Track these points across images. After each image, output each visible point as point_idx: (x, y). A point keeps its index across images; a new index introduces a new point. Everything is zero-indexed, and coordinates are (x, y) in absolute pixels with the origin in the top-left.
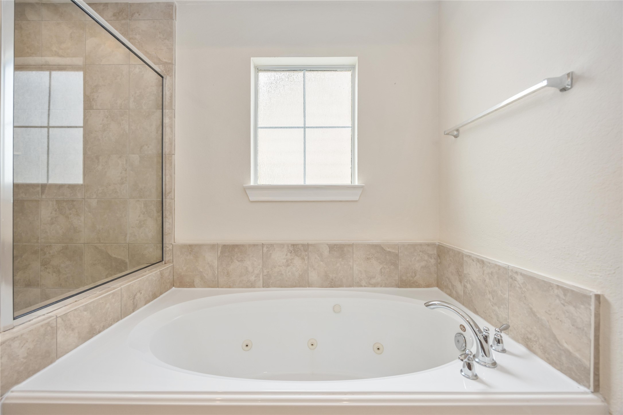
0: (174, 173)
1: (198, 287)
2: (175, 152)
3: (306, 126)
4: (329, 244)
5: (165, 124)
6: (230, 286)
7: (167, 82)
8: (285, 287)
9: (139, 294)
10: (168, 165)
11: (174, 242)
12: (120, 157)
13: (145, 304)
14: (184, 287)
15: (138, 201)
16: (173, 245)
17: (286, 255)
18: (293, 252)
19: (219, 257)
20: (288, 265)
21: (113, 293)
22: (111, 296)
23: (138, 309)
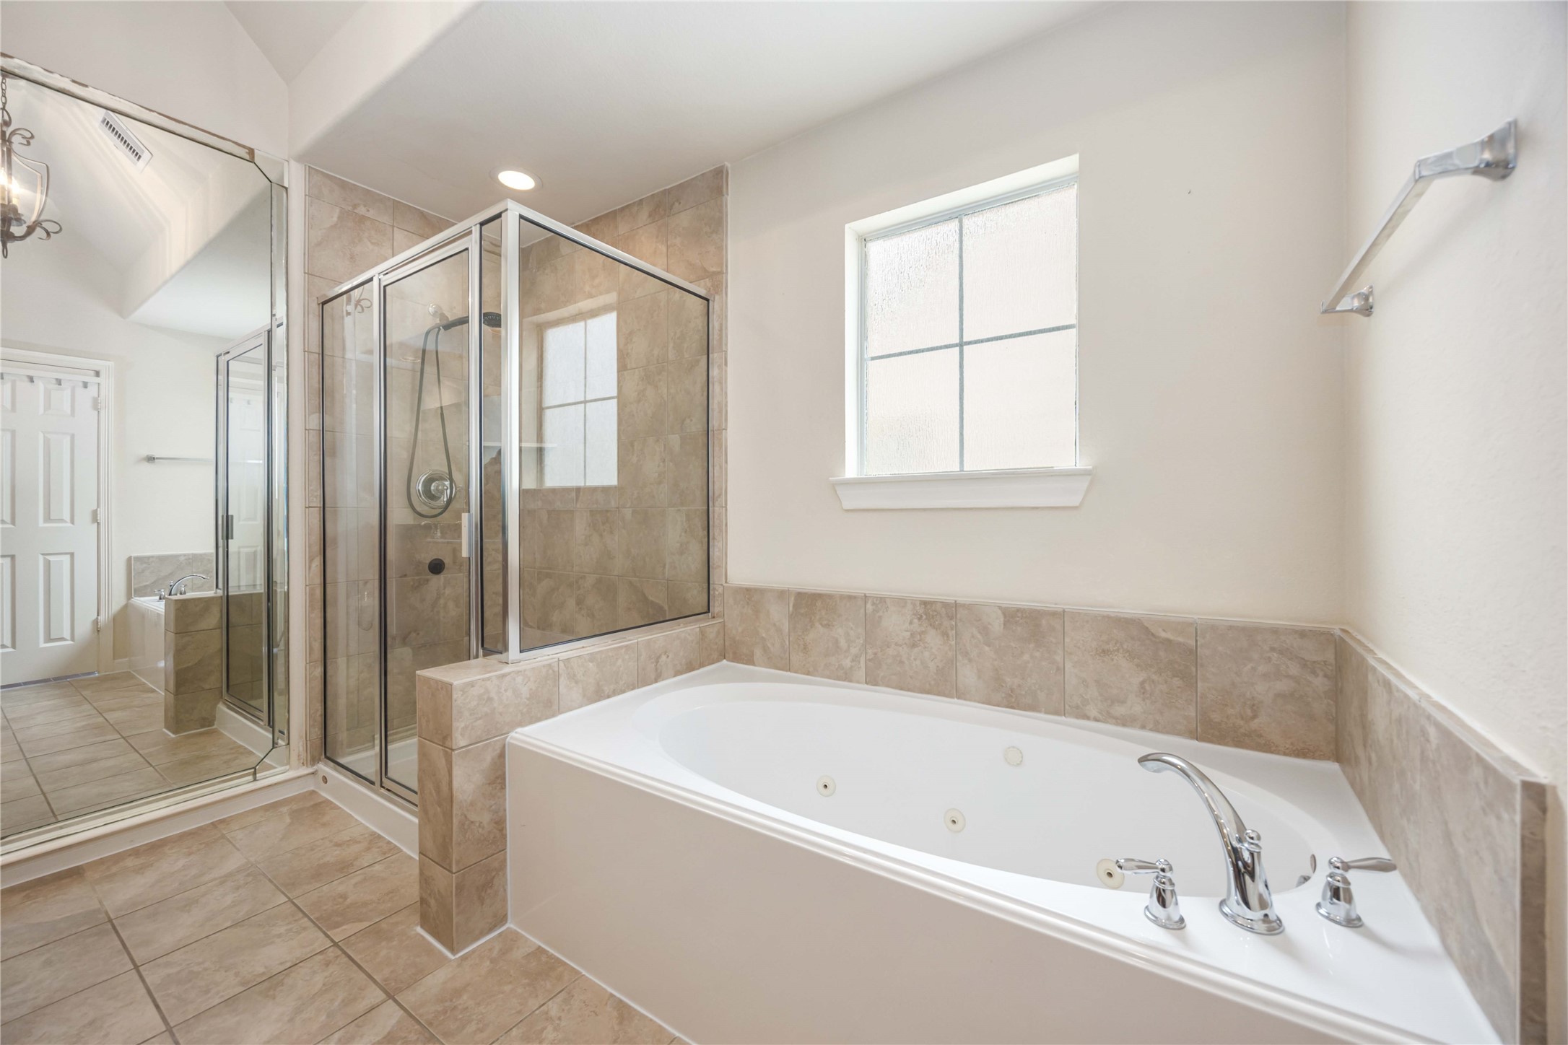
0: (726, 462)
1: (760, 666)
2: (726, 426)
3: (964, 341)
4: (1003, 606)
5: (713, 378)
6: (809, 671)
7: (715, 306)
8: (909, 690)
9: (664, 658)
10: (717, 449)
11: (726, 582)
12: (658, 441)
13: (675, 676)
14: (738, 663)
15: (679, 510)
16: (724, 587)
17: (911, 623)
18: (924, 617)
19: (792, 615)
20: (914, 646)
21: (626, 646)
22: (623, 650)
23: (663, 680)
